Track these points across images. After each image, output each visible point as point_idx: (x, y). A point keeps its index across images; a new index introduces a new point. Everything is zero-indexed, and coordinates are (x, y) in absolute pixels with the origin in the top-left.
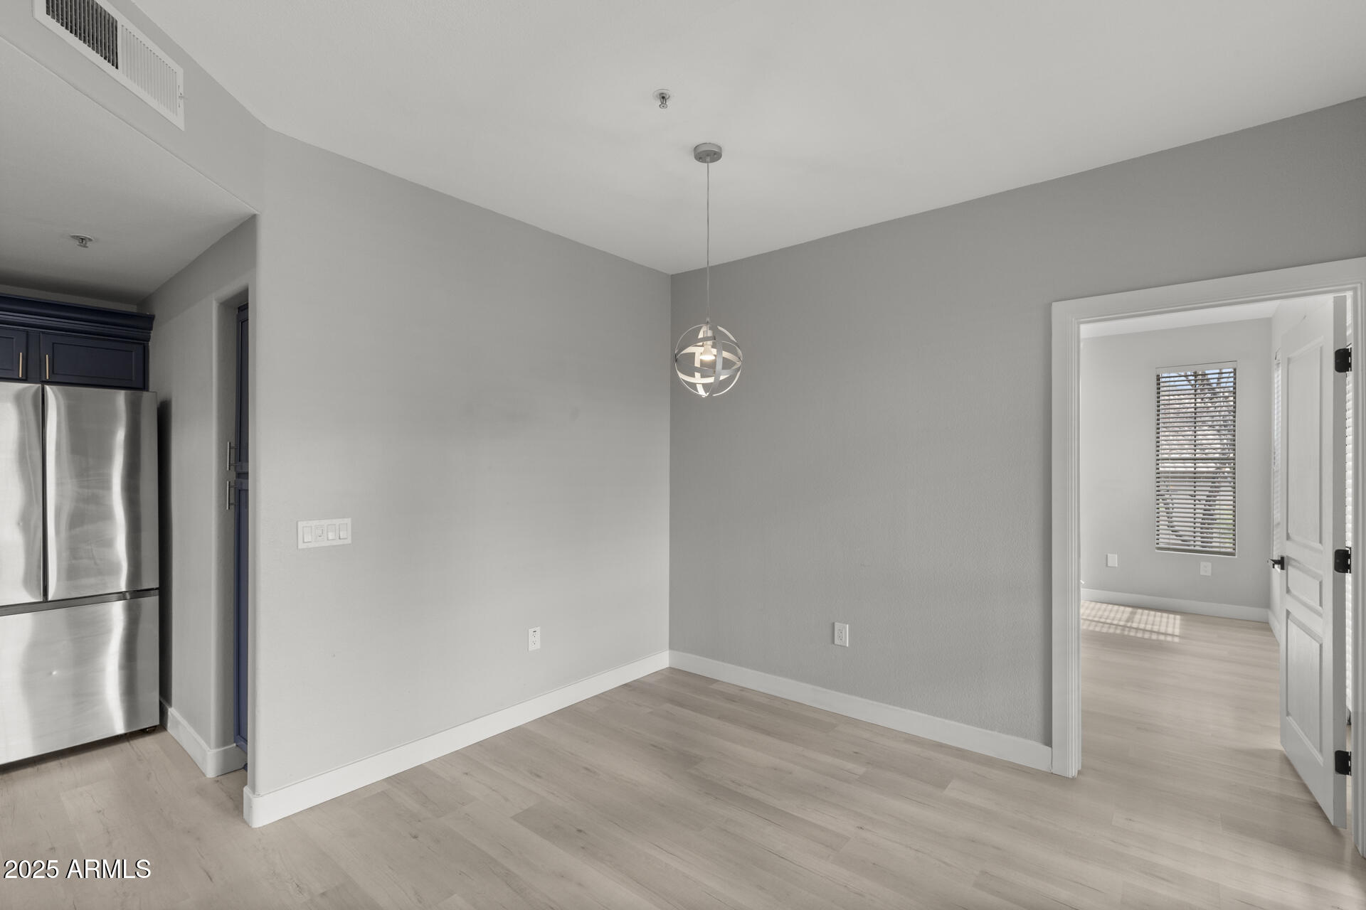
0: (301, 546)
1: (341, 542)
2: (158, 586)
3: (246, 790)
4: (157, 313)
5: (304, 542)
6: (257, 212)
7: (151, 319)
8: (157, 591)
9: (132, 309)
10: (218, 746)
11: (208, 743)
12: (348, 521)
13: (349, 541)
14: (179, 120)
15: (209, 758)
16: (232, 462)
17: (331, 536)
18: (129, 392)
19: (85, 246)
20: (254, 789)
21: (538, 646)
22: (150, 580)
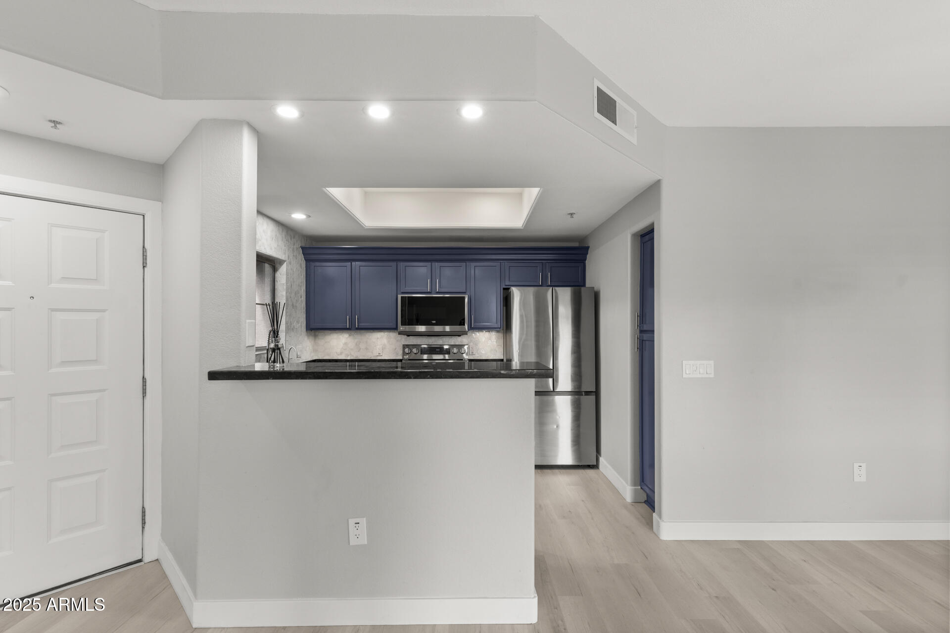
0: (685, 376)
1: (707, 376)
2: (595, 390)
3: (654, 515)
4: (591, 245)
5: (686, 374)
6: (661, 178)
7: (588, 248)
8: (594, 393)
9: (576, 244)
10: (632, 486)
11: (627, 483)
12: (712, 362)
13: (712, 376)
14: (634, 140)
15: (627, 490)
16: (639, 324)
17: (701, 371)
18: (573, 288)
19: (573, 217)
20: (660, 516)
21: (863, 479)
22: (589, 386)
